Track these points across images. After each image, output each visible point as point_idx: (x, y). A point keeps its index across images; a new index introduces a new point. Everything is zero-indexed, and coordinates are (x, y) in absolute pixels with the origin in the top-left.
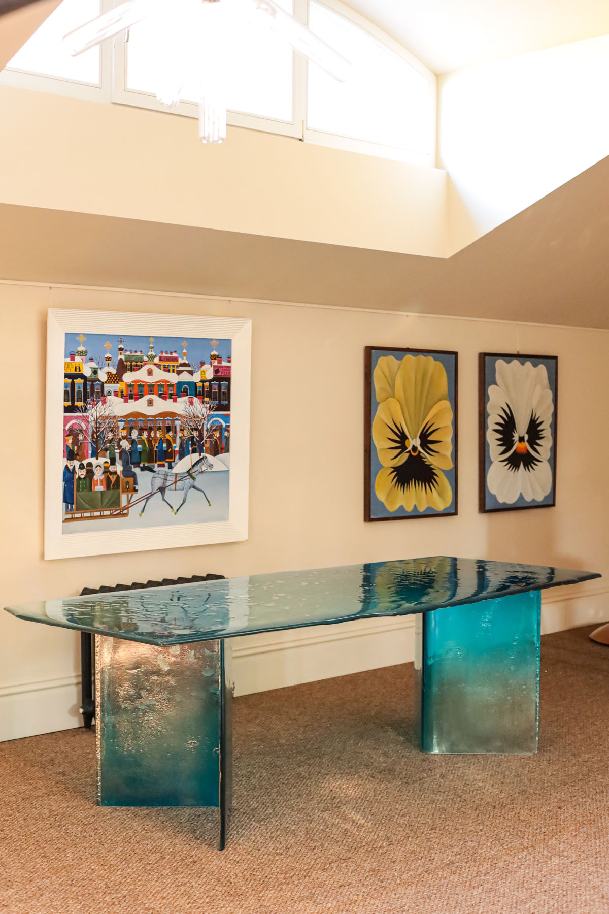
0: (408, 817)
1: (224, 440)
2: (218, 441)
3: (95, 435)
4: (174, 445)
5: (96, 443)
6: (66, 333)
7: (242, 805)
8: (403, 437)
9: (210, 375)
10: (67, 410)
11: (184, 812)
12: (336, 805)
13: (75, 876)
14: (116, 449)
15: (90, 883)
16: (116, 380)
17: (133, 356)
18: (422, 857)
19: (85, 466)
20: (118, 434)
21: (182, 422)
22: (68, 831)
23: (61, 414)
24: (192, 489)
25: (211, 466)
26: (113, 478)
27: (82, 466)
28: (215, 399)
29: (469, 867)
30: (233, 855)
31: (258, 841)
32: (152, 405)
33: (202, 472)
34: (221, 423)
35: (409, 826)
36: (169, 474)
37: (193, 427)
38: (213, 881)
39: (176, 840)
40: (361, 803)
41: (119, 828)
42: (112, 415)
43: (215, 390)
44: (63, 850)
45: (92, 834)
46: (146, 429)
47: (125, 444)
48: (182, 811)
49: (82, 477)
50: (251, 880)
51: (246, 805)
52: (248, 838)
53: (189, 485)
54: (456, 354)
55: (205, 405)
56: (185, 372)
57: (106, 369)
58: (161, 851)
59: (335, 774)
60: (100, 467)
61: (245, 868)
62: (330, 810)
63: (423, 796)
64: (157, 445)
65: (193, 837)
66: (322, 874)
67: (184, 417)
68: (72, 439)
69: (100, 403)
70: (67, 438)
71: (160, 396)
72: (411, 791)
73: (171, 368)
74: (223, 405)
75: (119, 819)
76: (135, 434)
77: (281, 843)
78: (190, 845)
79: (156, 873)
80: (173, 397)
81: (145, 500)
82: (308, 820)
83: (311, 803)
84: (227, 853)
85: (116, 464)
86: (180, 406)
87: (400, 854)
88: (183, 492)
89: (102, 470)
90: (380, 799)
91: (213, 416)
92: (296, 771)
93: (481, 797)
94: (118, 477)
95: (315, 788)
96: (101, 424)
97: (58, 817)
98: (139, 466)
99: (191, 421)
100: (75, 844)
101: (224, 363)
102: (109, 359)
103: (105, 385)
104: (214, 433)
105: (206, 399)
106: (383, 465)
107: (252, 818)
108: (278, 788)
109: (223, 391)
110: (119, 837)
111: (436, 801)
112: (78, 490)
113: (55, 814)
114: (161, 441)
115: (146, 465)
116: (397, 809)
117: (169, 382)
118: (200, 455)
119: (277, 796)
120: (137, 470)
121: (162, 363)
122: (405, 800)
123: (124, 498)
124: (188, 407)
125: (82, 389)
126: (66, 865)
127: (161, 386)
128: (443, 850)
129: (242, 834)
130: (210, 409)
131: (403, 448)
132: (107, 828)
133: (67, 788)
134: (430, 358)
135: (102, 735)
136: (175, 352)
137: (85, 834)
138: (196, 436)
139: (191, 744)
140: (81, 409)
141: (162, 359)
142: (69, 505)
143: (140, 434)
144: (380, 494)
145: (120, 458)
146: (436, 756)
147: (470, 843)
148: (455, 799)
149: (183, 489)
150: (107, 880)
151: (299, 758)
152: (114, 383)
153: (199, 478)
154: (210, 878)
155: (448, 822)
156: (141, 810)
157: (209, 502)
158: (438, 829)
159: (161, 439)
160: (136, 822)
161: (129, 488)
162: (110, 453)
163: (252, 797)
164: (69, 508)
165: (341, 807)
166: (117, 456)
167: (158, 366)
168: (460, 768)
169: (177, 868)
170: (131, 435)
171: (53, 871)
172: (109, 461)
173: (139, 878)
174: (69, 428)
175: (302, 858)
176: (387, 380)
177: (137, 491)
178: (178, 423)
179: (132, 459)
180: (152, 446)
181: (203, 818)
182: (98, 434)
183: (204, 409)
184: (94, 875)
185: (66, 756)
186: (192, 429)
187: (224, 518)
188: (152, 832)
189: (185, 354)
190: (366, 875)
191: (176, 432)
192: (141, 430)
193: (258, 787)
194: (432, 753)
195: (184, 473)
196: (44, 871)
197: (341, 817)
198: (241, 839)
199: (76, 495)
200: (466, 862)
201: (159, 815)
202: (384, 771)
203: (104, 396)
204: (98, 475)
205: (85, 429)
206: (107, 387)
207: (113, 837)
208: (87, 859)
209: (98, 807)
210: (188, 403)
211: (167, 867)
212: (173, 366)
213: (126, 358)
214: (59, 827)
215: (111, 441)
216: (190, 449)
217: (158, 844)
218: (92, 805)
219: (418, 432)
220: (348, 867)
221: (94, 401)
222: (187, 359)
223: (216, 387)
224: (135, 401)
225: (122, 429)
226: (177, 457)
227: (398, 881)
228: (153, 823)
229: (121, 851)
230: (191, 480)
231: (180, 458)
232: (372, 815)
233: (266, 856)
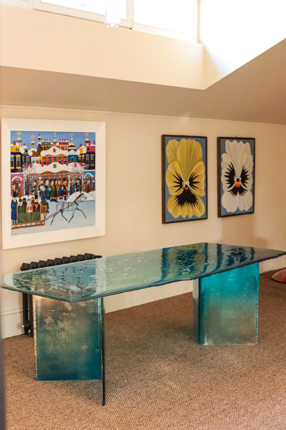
0: (197, 383)
1: (92, 184)
2: (89, 185)
3: (27, 184)
4: (67, 188)
5: (28, 188)
6: (11, 131)
7: (111, 378)
8: (181, 181)
9: (85, 151)
10: (12, 171)
11: (81, 383)
12: (159, 377)
13: (27, 424)
14: (38, 191)
15: (36, 428)
16: (37, 155)
17: (46, 142)
18: (209, 407)
19: (22, 200)
20: (39, 183)
21: (71, 176)
22: (21, 396)
23: (9, 173)
24: (77, 210)
25: (86, 198)
26: (37, 205)
27: (20, 200)
28: (87, 163)
29: (234, 412)
30: (110, 409)
31: (122, 400)
32: (56, 168)
33: (82, 201)
34: (90, 176)
35: (199, 388)
36: (65, 203)
37: (77, 178)
38: (101, 425)
39: (79, 400)
40: (172, 375)
41: (48, 394)
42: (35, 173)
43: (87, 159)
44: (20, 408)
45: (34, 398)
46: (53, 180)
47: (43, 188)
48: (80, 383)
49: (21, 206)
50: (121, 424)
51: (113, 378)
52: (117, 398)
53: (75, 208)
54: (206, 138)
55: (83, 167)
56: (72, 150)
57: (32, 149)
58: (72, 407)
59: (156, 358)
60: (30, 200)
61: (117, 416)
62: (157, 380)
63: (203, 370)
64: (58, 188)
65: (87, 398)
66: (158, 419)
67: (72, 173)
68: (15, 186)
69: (29, 167)
70: (12, 186)
71: (60, 162)
72: (197, 368)
73: (65, 148)
74: (91, 166)
75: (48, 388)
76: (47, 183)
77: (134, 400)
78: (86, 403)
79: (71, 421)
80: (66, 163)
81: (53, 217)
82: (146, 386)
83: (146, 376)
84: (106, 407)
85: (38, 198)
86: (70, 168)
87: (197, 405)
88: (72, 212)
89: (31, 202)
90: (182, 373)
91: (87, 172)
92: (136, 357)
93: (233, 370)
94: (39, 205)
95: (147, 367)
96: (30, 178)
97: (16, 388)
98: (50, 199)
99: (75, 175)
100: (26, 404)
101: (92, 145)
102: (33, 144)
103: (32, 158)
104: (87, 181)
105: (83, 164)
106: (171, 195)
107: (117, 386)
108: (128, 367)
109: (91, 159)
110: (49, 399)
111: (210, 373)
112: (19, 212)
113: (14, 386)
114: (61, 186)
115: (53, 198)
116: (191, 378)
117: (64, 155)
118: (80, 192)
119: (128, 372)
120: (48, 201)
121: (61, 146)
122: (195, 373)
123: (42, 216)
124: (74, 168)
125: (20, 160)
126: (22, 417)
127: (60, 157)
128: (218, 402)
129: (113, 395)
130: (85, 168)
131: (181, 186)
132: (42, 394)
133: (19, 371)
134: (194, 140)
135: (37, 344)
136: (67, 140)
137: (31, 398)
138: (78, 183)
139: (84, 348)
140: (19, 171)
141: (61, 143)
142: (14, 221)
143: (50, 183)
144: (170, 209)
145: (40, 195)
146: (207, 347)
147: (232, 397)
148: (220, 372)
149: (72, 210)
150: (45, 426)
151: (137, 349)
152: (36, 156)
153: (80, 204)
154: (99, 423)
155: (218, 385)
156: (59, 383)
157: (85, 216)
158: (214, 389)
159: (61, 185)
160: (56, 390)
161: (45, 211)
162: (35, 193)
163: (116, 373)
164: (14, 222)
165: (162, 378)
166: (38, 194)
167: (58, 147)
168: (219, 353)
169: (81, 417)
170: (45, 183)
171: (16, 421)
172: (34, 197)
173: (62, 424)
174: (14, 181)
175: (146, 409)
176: (173, 152)
177: (49, 212)
178: (69, 176)
179: (46, 195)
180: (56, 188)
181: (92, 387)
182: (29, 183)
183: (82, 169)
184: (37, 423)
185: (17, 352)
186: (76, 179)
187: (92, 224)
188: (66, 396)
189: (72, 141)
190: (181, 419)
191: (68, 181)
192: (50, 181)
193: (118, 367)
194: (204, 345)
195: (72, 202)
196: (11, 422)
197: (163, 384)
198: (113, 399)
199: (18, 215)
200: (232, 409)
201: (68, 385)
202: (182, 356)
203: (31, 163)
204: (29, 204)
205: (21, 181)
206: (33, 159)
207: (46, 399)
208: (33, 413)
209: (36, 381)
210: (74, 166)
211: (76, 417)
212: (66, 147)
213: (42, 143)
214: (16, 394)
215: (35, 187)
216: (75, 189)
217: (70, 403)
218: (33, 380)
219: (188, 177)
220: (171, 414)
221: (26, 166)
222: (73, 143)
223: (88, 157)
224: (47, 165)
225: (41, 180)
226: (69, 194)
227: (198, 422)
228: (65, 390)
229: (50, 408)
230: (76, 206)
231: (70, 194)
232: (179, 382)
233: (127, 408)
